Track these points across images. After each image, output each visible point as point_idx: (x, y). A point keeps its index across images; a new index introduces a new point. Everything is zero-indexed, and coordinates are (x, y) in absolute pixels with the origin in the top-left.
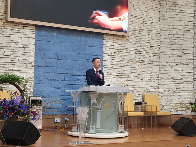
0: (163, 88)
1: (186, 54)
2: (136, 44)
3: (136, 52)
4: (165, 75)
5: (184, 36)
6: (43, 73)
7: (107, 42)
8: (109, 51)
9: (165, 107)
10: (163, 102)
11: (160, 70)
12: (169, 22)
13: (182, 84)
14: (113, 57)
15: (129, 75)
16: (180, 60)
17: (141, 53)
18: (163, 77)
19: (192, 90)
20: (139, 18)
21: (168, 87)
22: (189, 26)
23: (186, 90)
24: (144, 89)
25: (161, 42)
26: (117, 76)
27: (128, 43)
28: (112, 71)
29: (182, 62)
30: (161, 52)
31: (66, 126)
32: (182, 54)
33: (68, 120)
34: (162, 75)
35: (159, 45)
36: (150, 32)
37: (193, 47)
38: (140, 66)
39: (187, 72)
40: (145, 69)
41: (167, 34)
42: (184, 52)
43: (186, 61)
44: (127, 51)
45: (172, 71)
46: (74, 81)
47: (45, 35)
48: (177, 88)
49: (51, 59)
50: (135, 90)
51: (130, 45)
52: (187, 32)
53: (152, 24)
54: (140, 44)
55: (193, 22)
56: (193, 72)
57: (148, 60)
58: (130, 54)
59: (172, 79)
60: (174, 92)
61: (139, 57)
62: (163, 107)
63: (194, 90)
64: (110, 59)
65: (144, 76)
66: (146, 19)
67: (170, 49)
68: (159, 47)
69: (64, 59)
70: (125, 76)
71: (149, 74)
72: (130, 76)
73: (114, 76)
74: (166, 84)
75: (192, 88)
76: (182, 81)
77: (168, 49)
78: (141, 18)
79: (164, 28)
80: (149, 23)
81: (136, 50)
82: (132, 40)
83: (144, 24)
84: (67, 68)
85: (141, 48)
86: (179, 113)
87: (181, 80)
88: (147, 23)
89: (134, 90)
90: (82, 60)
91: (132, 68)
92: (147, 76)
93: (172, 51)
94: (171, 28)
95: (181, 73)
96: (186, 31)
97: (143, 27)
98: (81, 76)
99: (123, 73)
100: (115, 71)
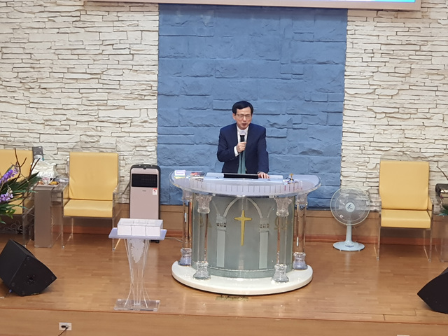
6: (178, 111)
7: (357, 28)
8: (363, 52)
14: (377, 64)
15: (427, 110)
26: (388, 115)
27: (428, 25)
28: (372, 101)
44: (423, 48)
47: (183, 22)
49: (198, 76)
51: (435, 31)
58: (433, 54)
64: (368, 72)
69: (234, 76)
70: (415, 114)
73: (378, 116)
82: (442, 16)
90: (284, 76)
91: (438, 93)
98: (281, 116)
99: (410, 106)
100: (384, 102)
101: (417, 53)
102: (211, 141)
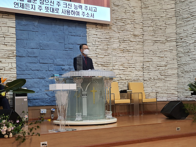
0: (148, 75)
1: (169, 41)
2: (120, 33)
3: (120, 41)
4: (149, 63)
5: (166, 24)
6: (25, 64)
7: (90, 31)
8: (93, 41)
9: (151, 95)
10: (149, 90)
11: (144, 58)
12: (151, 10)
13: (167, 71)
14: (97, 46)
15: (113, 63)
16: (163, 48)
17: (125, 41)
18: (147, 64)
19: (177, 76)
20: (121, 7)
21: (153, 75)
22: (171, 13)
23: (170, 76)
24: (129, 77)
25: (144, 31)
26: (102, 65)
27: (111, 32)
28: (96, 60)
29: (165, 49)
30: (144, 40)
31: (52, 117)
32: (165, 41)
33: (54, 110)
34: (147, 63)
35: (142, 33)
36: (132, 20)
37: (176, 33)
38: (125, 55)
39: (171, 58)
40: (130, 58)
41: (150, 22)
42: (167, 39)
43: (169, 47)
44: (111, 40)
45: (156, 59)
46: (59, 71)
47: (26, 24)
48: (162, 75)
49: (33, 48)
50: (121, 79)
51: (114, 34)
52: (169, 19)
53: (134, 13)
54: (123, 33)
55: (174, 9)
56: (176, 58)
57: (132, 48)
58: (114, 42)
59: (157, 67)
60: (159, 79)
61: (123, 46)
62: (149, 95)
63: (179, 76)
64: (94, 48)
65: (129, 65)
66: (128, 8)
67: (153, 37)
68: (142, 35)
69: (47, 49)
70: (110, 65)
71: (134, 63)
72: (115, 65)
73: (99, 65)
74: (151, 71)
75: (177, 74)
76: (167, 68)
77: (151, 37)
78: (123, 7)
79: (147, 17)
80: (131, 12)
81: (120, 39)
82: (115, 29)
83: (126, 13)
84: (51, 58)
85: (125, 36)
86: (165, 99)
87: (166, 66)
88: (129, 12)
89: (119, 79)
90: (66, 49)
91: (116, 57)
92: (132, 65)
93: (155, 39)
94: (153, 16)
95: (165, 60)
96: (167, 18)
97: (125, 16)
98: (65, 66)
99: (108, 62)
100: (100, 60)
101: (109, 42)
102: (39, 77)
